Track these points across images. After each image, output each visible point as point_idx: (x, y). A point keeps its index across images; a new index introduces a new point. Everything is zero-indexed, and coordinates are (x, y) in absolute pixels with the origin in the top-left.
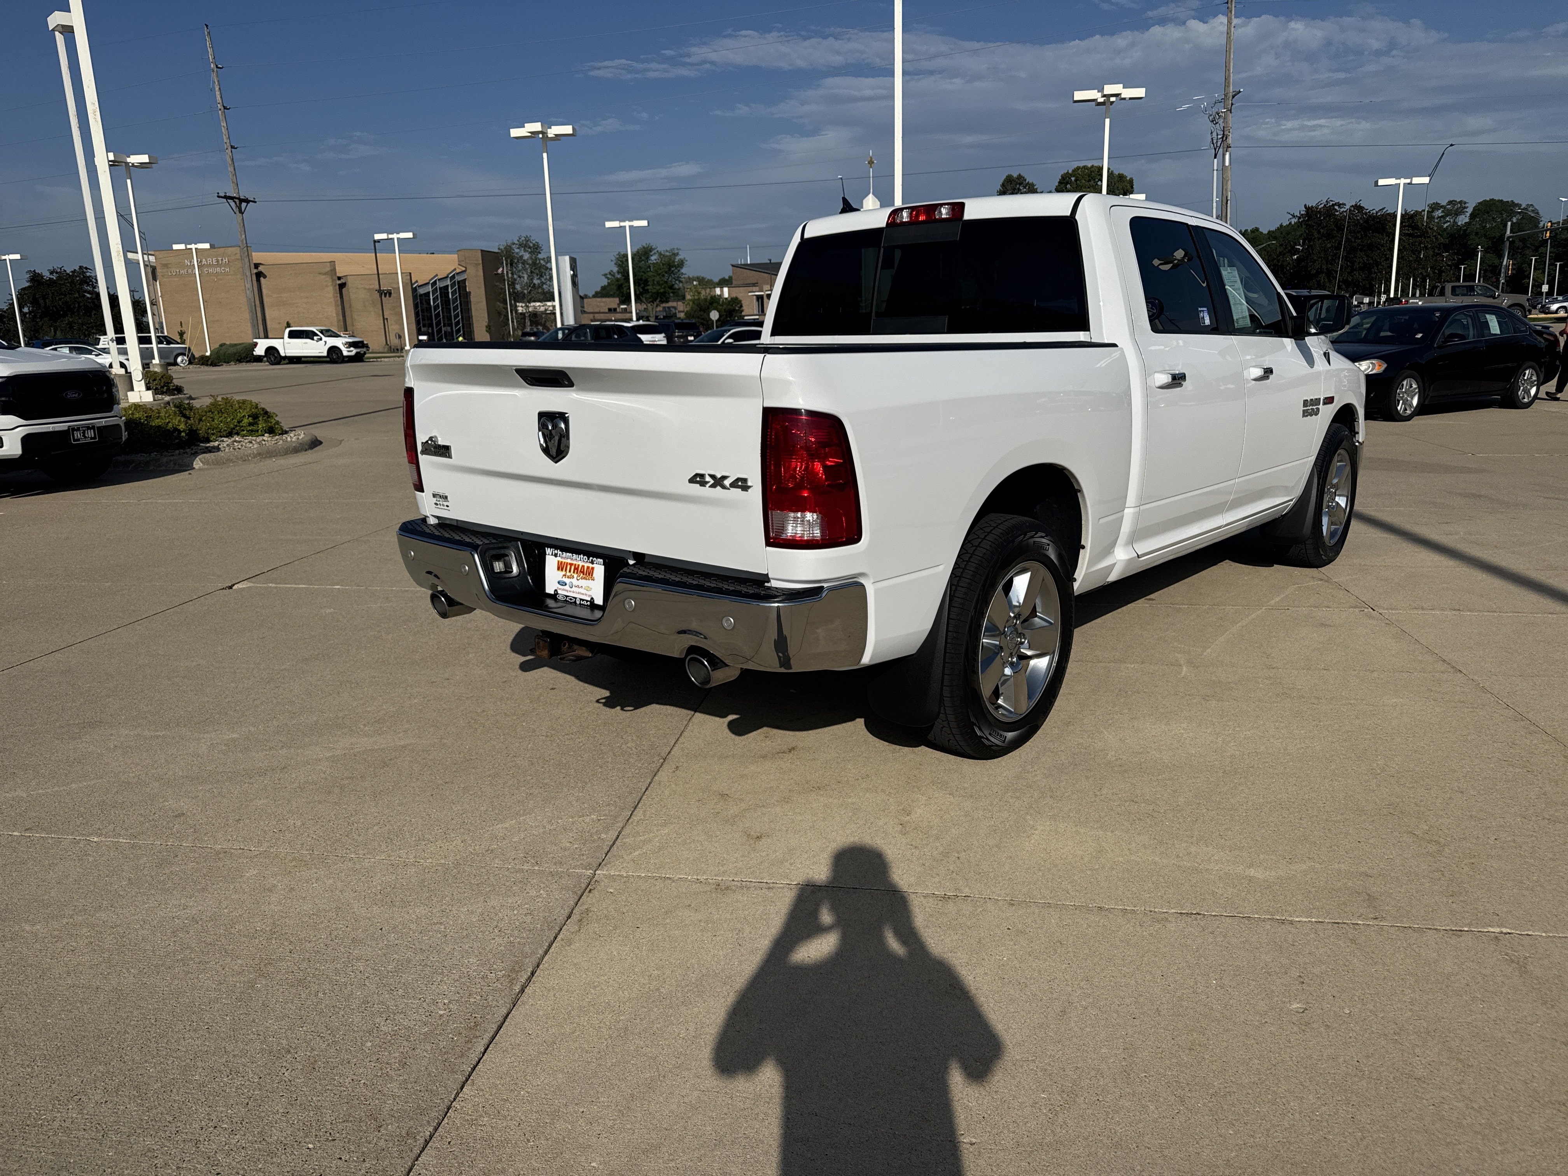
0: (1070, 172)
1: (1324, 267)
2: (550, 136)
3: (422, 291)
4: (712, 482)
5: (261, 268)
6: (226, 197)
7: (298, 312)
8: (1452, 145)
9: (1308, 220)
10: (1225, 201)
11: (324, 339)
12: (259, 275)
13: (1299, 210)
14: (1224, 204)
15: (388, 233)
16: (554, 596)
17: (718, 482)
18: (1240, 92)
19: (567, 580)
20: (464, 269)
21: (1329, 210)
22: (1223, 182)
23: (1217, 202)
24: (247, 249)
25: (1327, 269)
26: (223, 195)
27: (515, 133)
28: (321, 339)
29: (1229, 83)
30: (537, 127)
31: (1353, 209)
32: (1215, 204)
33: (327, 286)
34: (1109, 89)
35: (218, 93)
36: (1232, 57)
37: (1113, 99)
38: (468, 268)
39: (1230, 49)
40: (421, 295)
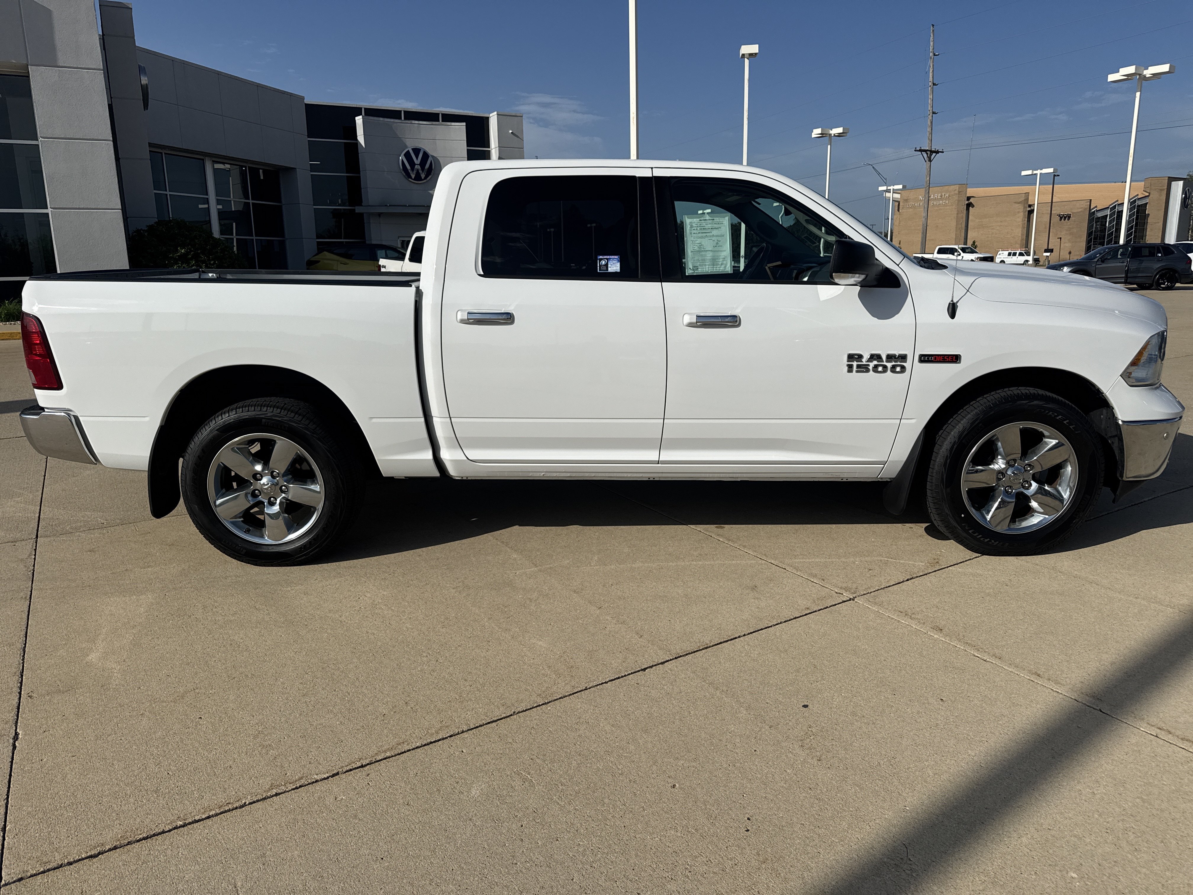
2: (1148, 76)
3: (1100, 215)
5: (971, 200)
6: (921, 151)
7: (993, 233)
11: (962, 254)
12: (969, 205)
15: (1033, 170)
20: (1147, 194)
24: (964, 186)
26: (918, 149)
27: (1112, 78)
28: (960, 255)
30: (1131, 70)
33: (1019, 212)
35: (931, 74)
38: (1152, 193)
40: (1099, 218)
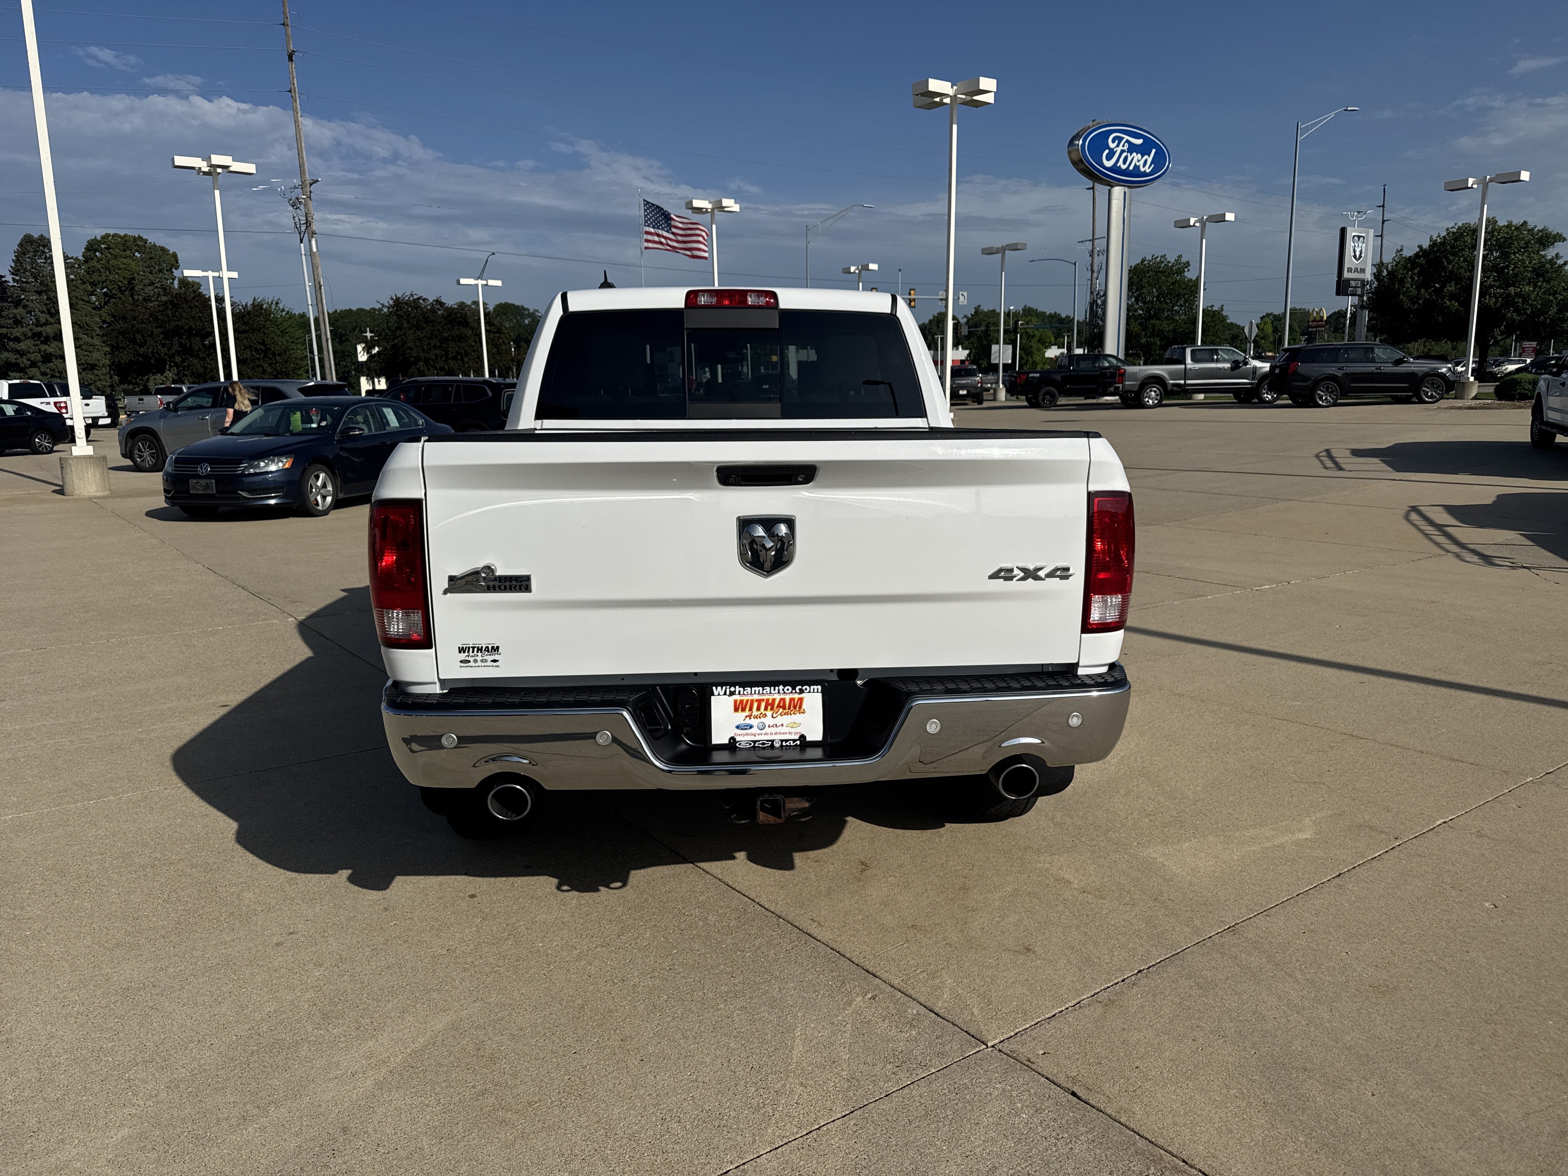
0: (99, 238)
1: (421, 355)
4: (1022, 574)
8: (493, 254)
9: (397, 310)
10: (318, 286)
13: (387, 301)
14: (318, 288)
16: (732, 745)
17: (1030, 574)
18: (317, 181)
19: (753, 722)
21: (415, 303)
22: (314, 267)
23: (309, 286)
25: (424, 357)
29: (304, 170)
31: (435, 303)
32: (308, 289)
34: (216, 159)
36: (303, 145)
37: (219, 170)
39: (300, 137)
